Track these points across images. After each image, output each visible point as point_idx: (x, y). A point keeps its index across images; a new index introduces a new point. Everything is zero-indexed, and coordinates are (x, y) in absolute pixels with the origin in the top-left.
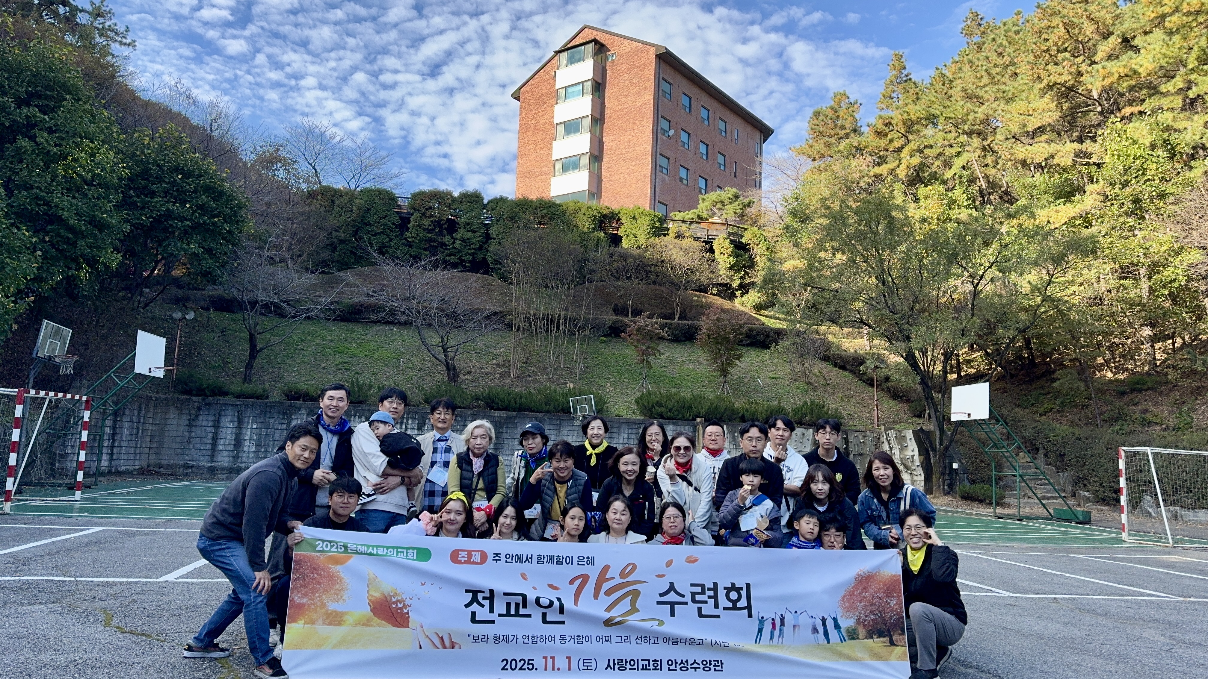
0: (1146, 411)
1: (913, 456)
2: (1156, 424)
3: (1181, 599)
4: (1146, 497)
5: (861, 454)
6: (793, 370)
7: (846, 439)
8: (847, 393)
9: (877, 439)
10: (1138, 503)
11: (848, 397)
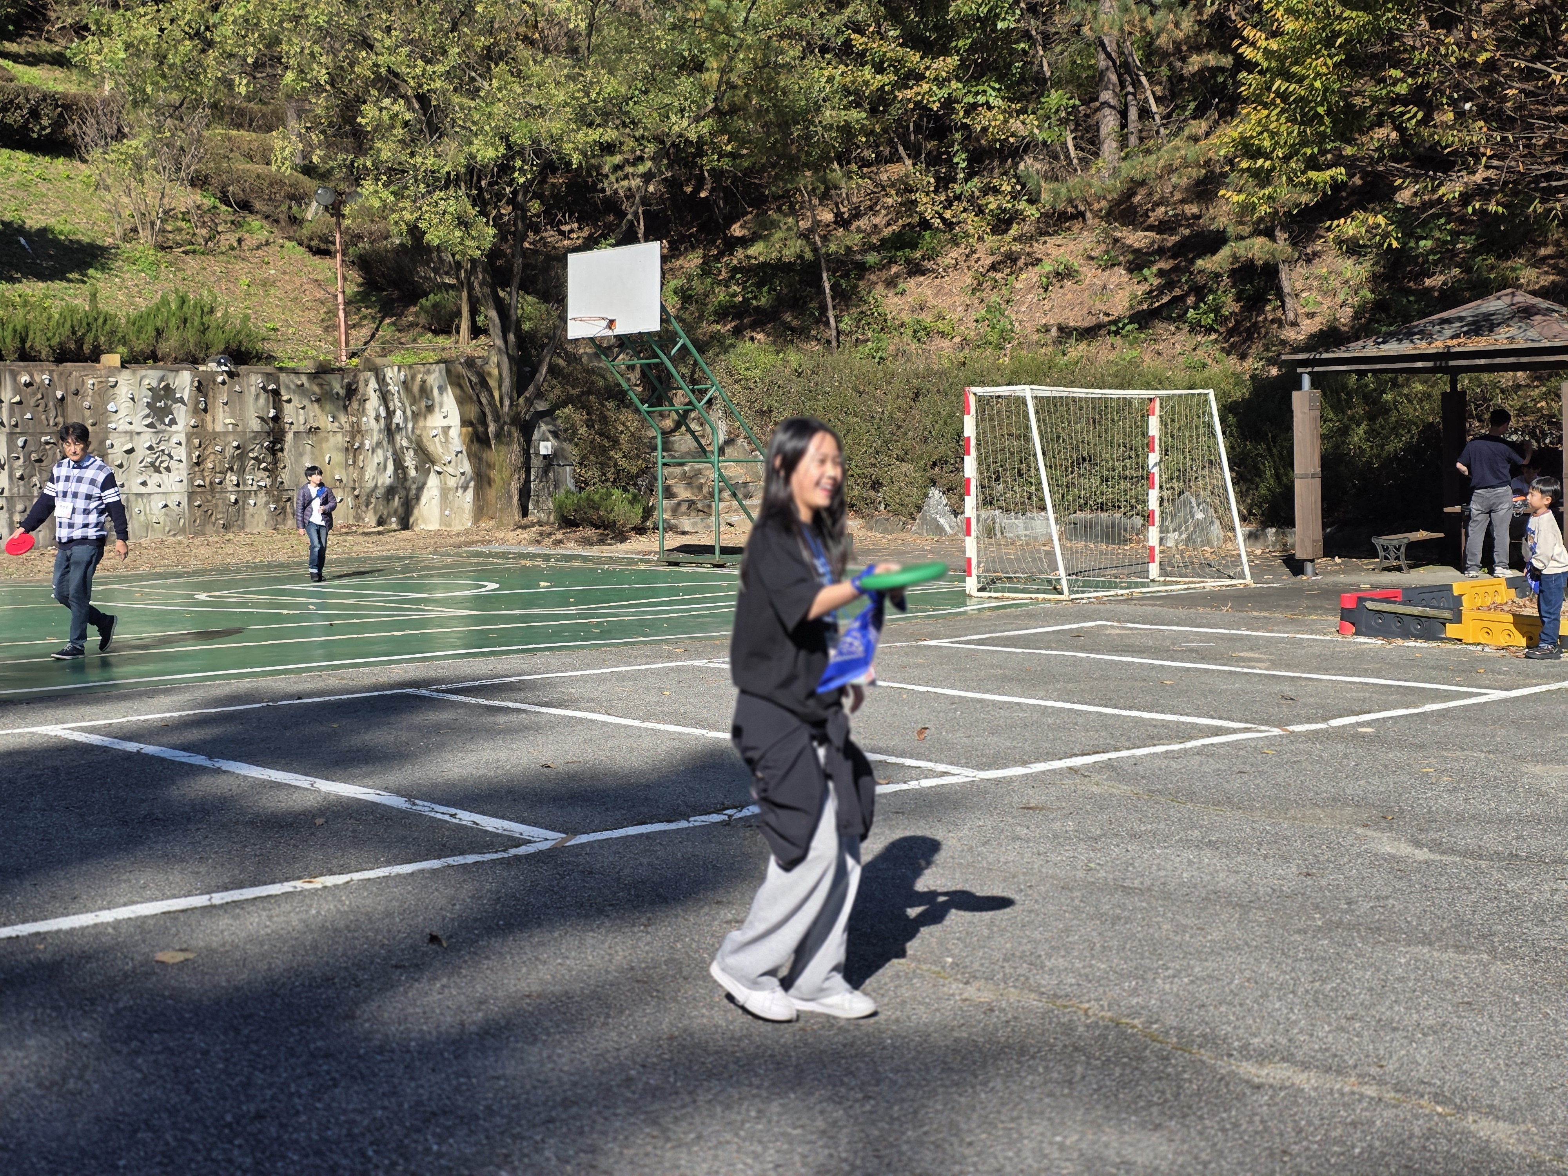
0: (922, 307)
1: (446, 430)
3: (1276, 731)
4: (935, 493)
5: (313, 431)
6: (115, 211)
7: (276, 393)
8: (261, 274)
9: (351, 391)
10: (919, 508)
11: (266, 284)
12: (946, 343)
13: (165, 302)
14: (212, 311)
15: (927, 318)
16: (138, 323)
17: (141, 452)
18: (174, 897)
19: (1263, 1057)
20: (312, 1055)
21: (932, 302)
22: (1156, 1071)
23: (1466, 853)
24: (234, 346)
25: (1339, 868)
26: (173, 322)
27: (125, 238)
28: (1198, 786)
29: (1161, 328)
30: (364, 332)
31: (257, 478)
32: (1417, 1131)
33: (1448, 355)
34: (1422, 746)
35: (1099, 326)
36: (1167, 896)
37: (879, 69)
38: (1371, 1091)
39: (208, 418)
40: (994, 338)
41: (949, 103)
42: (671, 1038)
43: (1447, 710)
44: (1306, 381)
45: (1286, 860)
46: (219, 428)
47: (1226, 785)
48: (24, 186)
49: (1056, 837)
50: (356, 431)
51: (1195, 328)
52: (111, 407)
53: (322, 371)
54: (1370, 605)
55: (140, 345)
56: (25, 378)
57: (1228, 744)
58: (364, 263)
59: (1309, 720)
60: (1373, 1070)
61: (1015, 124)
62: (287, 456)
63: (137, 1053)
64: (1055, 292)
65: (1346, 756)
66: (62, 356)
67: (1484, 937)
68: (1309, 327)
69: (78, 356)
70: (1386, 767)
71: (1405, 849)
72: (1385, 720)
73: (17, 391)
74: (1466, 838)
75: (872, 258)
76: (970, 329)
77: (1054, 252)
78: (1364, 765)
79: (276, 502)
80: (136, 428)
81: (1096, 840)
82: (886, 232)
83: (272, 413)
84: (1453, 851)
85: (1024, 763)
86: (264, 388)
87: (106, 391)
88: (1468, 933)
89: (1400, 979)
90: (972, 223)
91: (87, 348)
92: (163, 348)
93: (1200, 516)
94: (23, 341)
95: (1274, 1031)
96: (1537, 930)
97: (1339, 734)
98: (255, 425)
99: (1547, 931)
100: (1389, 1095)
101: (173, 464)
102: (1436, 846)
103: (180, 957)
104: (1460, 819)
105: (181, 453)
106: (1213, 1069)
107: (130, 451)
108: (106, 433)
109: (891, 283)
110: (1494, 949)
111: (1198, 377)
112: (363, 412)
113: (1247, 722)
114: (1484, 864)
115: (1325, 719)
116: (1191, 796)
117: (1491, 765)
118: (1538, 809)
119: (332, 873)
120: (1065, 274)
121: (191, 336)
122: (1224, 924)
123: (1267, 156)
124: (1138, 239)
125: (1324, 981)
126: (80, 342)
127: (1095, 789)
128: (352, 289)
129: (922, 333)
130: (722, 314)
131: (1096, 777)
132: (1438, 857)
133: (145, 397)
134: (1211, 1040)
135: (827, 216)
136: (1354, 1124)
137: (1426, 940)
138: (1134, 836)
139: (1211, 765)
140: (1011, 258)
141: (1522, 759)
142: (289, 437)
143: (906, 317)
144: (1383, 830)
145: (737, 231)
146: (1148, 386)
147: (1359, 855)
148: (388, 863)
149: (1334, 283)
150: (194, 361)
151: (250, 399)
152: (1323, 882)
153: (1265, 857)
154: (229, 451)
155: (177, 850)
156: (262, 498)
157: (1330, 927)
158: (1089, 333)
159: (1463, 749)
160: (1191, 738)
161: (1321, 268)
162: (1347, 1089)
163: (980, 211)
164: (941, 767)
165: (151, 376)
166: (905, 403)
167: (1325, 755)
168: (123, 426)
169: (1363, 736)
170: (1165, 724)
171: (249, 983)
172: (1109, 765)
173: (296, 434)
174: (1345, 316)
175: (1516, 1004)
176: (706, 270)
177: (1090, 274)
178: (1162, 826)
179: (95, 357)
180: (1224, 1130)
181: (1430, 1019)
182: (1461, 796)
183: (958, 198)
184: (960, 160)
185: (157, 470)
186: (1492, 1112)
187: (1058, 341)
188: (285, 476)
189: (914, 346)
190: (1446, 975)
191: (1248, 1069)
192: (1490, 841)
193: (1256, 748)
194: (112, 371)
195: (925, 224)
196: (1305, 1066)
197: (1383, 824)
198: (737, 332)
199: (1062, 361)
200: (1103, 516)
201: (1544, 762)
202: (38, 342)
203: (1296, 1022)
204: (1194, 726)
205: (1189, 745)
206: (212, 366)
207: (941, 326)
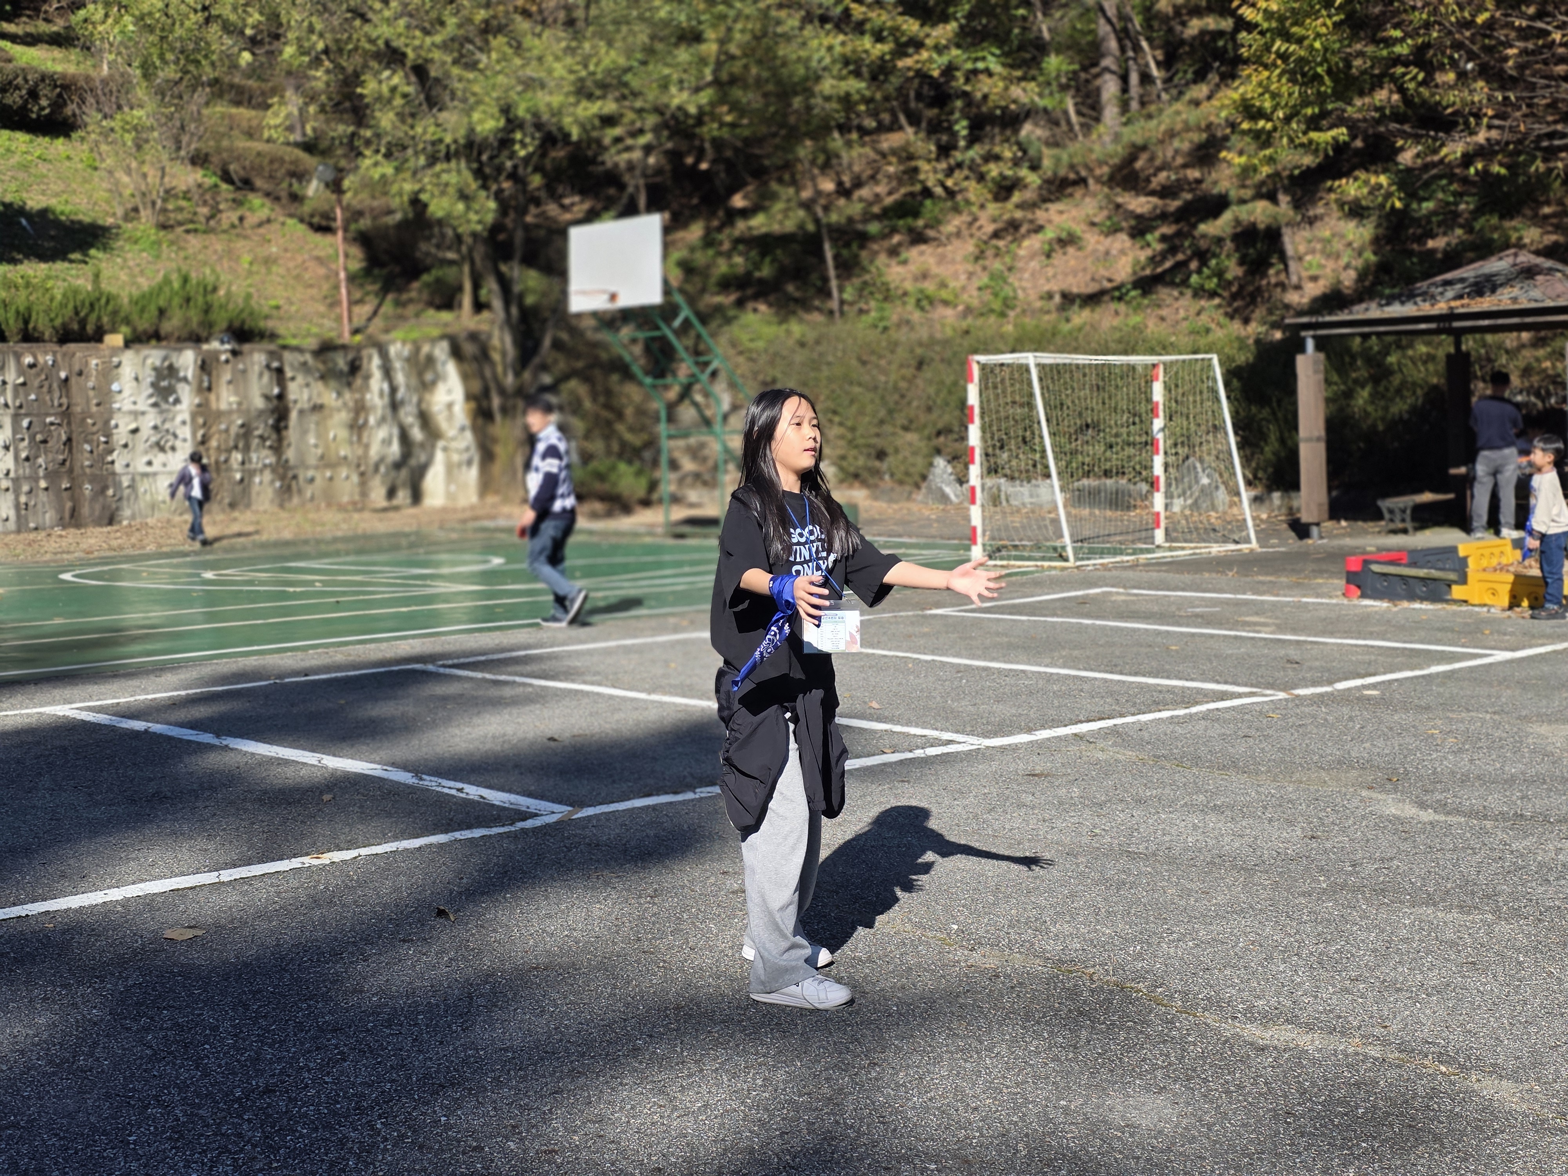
0: (924, 276)
1: (450, 406)
2: (946, 303)
3: (1282, 695)
4: (940, 463)
5: (317, 408)
6: (116, 191)
7: (280, 371)
8: (262, 252)
9: (355, 368)
10: (924, 477)
11: (268, 261)
12: (949, 312)
13: (167, 281)
14: (215, 289)
15: (930, 287)
16: (141, 302)
17: (146, 431)
18: (183, 874)
19: (1267, 1019)
20: (321, 1029)
21: (935, 270)
22: (1160, 1034)
23: (1471, 814)
24: (237, 324)
25: (1344, 830)
26: (176, 301)
27: (127, 218)
28: (1203, 751)
29: (1164, 293)
30: (365, 310)
31: (261, 457)
32: (1421, 1091)
33: (1452, 316)
34: (1428, 708)
35: (1102, 293)
36: (1172, 861)
37: (879, 37)
38: (1374, 1052)
39: (212, 397)
40: (997, 305)
41: (949, 70)
42: (678, 1008)
43: (1453, 672)
44: (1310, 344)
45: (1290, 823)
46: (223, 406)
47: (1231, 750)
48: (24, 167)
49: (1061, 803)
50: (360, 408)
51: (1199, 293)
52: (115, 387)
53: (326, 349)
54: (1375, 568)
55: (144, 324)
56: (28, 360)
57: (1233, 708)
58: (364, 240)
59: (1315, 683)
60: (1377, 1031)
61: (1016, 91)
62: (292, 434)
63: (147, 1030)
64: (1058, 259)
65: (1351, 719)
66: (65, 336)
67: (1489, 897)
68: (1312, 290)
69: (81, 337)
70: (1391, 729)
71: (1409, 811)
72: (1390, 682)
73: (21, 372)
74: (1471, 798)
75: (874, 228)
76: (972, 297)
77: (1056, 219)
78: (1369, 728)
79: (282, 478)
80: (141, 407)
81: (1101, 805)
82: (889, 201)
83: (276, 391)
84: (1458, 812)
85: (1030, 730)
86: (268, 367)
87: (110, 371)
88: (1473, 893)
89: (1405, 940)
90: (974, 191)
91: (90, 328)
92: (167, 327)
93: (1205, 481)
94: (26, 322)
95: (1278, 994)
96: (1541, 890)
97: (1345, 697)
98: (259, 403)
99: (1551, 890)
100: (1394, 1056)
101: (178, 444)
102: (1442, 807)
103: (190, 933)
104: (1465, 780)
105: (185, 432)
106: (1218, 1032)
107: (135, 431)
108: (111, 413)
109: (893, 252)
110: (1499, 909)
111: (1202, 342)
112: (366, 387)
113: (1252, 686)
114: (1489, 824)
115: (1330, 683)
116: (1197, 760)
117: (1497, 725)
118: (1543, 768)
119: (340, 849)
120: (1067, 241)
121: (195, 316)
122: (1229, 888)
123: (1269, 119)
124: (1140, 204)
125: (1328, 943)
126: (83, 323)
127: (1100, 755)
128: (356, 265)
129: (924, 302)
130: (726, 284)
131: (1101, 744)
132: (1442, 818)
133: (149, 377)
134: (1215, 1004)
135: (828, 186)
136: (1357, 1085)
137: (1430, 901)
138: (1139, 801)
139: (1217, 730)
140: (1013, 226)
141: (1526, 719)
142: (294, 415)
143: (909, 286)
144: (1388, 792)
145: (738, 201)
146: (1152, 351)
147: (1364, 817)
148: (396, 838)
149: (1337, 245)
150: (196, 339)
151: (253, 376)
152: (1328, 845)
153: (1270, 820)
154: (234, 430)
155: (185, 828)
156: (267, 476)
157: (1334, 890)
158: (1092, 299)
159: (1468, 710)
160: (1197, 703)
161: (1324, 231)
162: (1351, 1050)
163: (981, 178)
164: (946, 736)
165: (154, 356)
166: (909, 372)
167: (1330, 718)
168: (127, 406)
169: (1369, 698)
170: (1171, 690)
171: (258, 959)
172: (1114, 731)
173: (301, 412)
174: (1349, 279)
175: (1520, 963)
176: (708, 242)
177: (1093, 240)
178: (1167, 791)
179: (98, 337)
180: (1228, 1092)
181: (1434, 979)
182: (1466, 757)
183: (959, 165)
184: (962, 128)
185: (162, 449)
186: (1496, 1071)
187: (1062, 308)
188: (290, 454)
189: (917, 315)
190: (1450, 935)
191: (1253, 1032)
192: (1495, 801)
193: (1261, 712)
194: (115, 351)
195: (927, 193)
196: (1310, 1027)
197: (1389, 786)
198: (740, 304)
199: (1066, 327)
200: (1109, 482)
201: (1550, 722)
202: (41, 323)
203: (1300, 984)
204: (1199, 691)
205: (1194, 710)
206: (215, 345)
207: (944, 294)
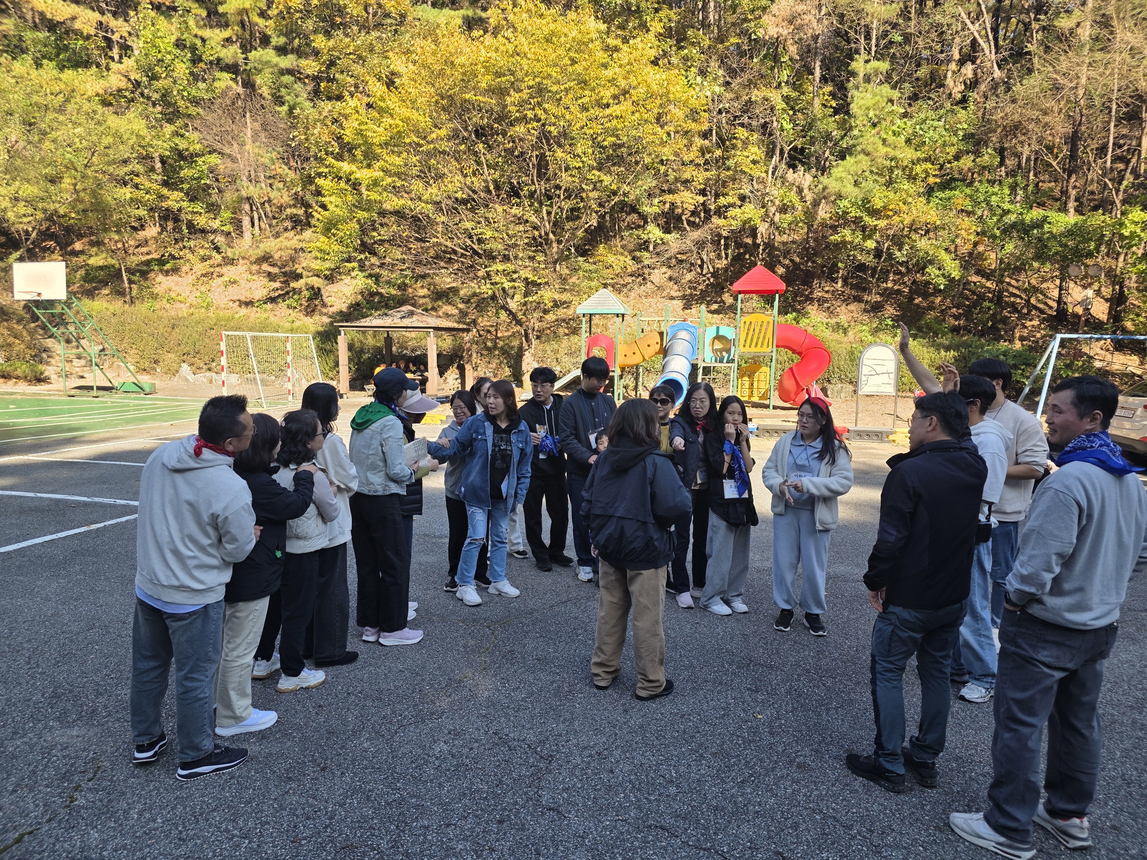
0: (170, 290)
2: (181, 302)
4: (185, 366)
10: (177, 371)
12: (182, 305)
15: (173, 295)
21: (174, 288)
29: (276, 306)
35: (250, 302)
40: (205, 305)
41: (181, 210)
44: (342, 333)
51: (289, 307)
61: (210, 222)
64: (229, 288)
68: (333, 310)
76: (192, 300)
77: (228, 273)
90: (192, 258)
120: (233, 282)
129: (171, 301)
140: (210, 273)
143: (163, 293)
149: (340, 294)
161: (335, 289)
166: (170, 329)
174: (345, 308)
177: (244, 283)
189: (168, 305)
199: (237, 316)
207: (179, 298)
